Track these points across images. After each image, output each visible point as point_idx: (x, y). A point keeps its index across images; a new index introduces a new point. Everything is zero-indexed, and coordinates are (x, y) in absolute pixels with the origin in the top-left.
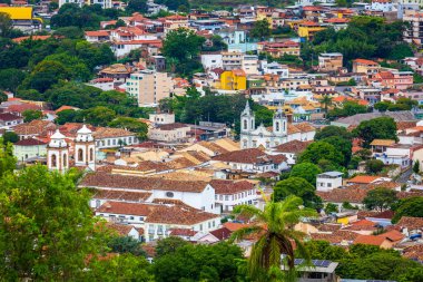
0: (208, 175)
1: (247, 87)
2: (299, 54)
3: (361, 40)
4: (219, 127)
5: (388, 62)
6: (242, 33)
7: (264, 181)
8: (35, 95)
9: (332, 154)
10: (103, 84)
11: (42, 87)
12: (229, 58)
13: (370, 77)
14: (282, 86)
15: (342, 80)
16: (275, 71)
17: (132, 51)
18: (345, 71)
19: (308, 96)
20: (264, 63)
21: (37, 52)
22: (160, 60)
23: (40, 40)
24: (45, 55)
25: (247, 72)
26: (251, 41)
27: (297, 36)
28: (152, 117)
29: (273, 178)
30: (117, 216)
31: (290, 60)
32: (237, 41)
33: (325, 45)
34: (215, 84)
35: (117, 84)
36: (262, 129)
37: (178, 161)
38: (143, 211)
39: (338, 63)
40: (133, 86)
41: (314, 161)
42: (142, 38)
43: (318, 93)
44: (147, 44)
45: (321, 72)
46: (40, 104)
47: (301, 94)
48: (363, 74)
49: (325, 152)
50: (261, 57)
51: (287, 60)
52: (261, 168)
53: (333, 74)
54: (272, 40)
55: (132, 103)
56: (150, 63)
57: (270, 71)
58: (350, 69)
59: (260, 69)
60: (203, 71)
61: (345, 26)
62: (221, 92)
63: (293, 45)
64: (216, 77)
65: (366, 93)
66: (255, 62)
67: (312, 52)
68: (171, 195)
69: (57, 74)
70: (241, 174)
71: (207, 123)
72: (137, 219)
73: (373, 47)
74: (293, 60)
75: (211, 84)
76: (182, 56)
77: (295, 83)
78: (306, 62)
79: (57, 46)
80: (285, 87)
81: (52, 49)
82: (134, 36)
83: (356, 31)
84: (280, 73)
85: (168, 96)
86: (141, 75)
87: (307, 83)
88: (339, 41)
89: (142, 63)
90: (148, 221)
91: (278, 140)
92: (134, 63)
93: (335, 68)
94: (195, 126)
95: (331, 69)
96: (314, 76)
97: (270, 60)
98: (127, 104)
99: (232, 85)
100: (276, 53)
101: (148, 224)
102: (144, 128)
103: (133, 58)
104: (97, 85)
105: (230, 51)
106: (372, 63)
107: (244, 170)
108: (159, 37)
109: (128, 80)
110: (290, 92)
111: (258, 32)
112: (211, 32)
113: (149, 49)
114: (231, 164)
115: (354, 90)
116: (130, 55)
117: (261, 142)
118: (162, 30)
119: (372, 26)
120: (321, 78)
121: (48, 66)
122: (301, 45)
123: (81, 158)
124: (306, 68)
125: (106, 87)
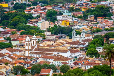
0: (66, 48)
1: (70, 25)
2: (82, 16)
3: (99, 12)
4: (64, 35)
5: (106, 18)
6: (67, 10)
7: (81, 49)
8: (13, 27)
9: (99, 42)
10: (31, 24)
11: (15, 25)
12: (64, 17)
13: (102, 22)
14: (79, 24)
15: (95, 22)
16: (77, 20)
17: (38, 15)
18: (95, 20)
19: (86, 27)
20: (74, 18)
21: (12, 16)
22: (45, 18)
23: (12, 13)
24: (14, 17)
25: (69, 21)
26: (69, 12)
27: (81, 11)
28: (45, 33)
29: (83, 49)
30: (45, 59)
31: (80, 17)
32: (66, 12)
33: (89, 13)
34: (61, 24)
35: (34, 24)
36: (78, 36)
37: (57, 44)
38: (52, 58)
39: (93, 18)
40: (39, 25)
41: (94, 44)
42: (40, 12)
43: (89, 26)
44: (42, 13)
45: (89, 21)
46: (15, 30)
47: (84, 27)
48: (100, 21)
49: (97, 42)
50: (73, 17)
51: (79, 17)
52: (80, 46)
53: (92, 21)
54: (75, 12)
55: (39, 29)
56: (43, 18)
57: (75, 20)
58: (96, 19)
59: (72, 20)
60: (57, 20)
61: (94, 8)
62: (63, 26)
63: (81, 13)
64: (61, 22)
65: (101, 26)
66: (71, 18)
67: (86, 15)
68: (59, 53)
69: (18, 22)
70: (74, 48)
71: (60, 34)
72: (51, 60)
73: (102, 14)
74: (81, 17)
75: (60, 24)
76: (51, 17)
77: (82, 23)
78: (84, 18)
79: (17, 14)
80: (80, 25)
81: (16, 15)
82: (38, 11)
83: (98, 10)
84: (78, 21)
85: (49, 27)
86: (41, 22)
87: (85, 24)
88: (93, 12)
89: (41, 18)
90: (54, 60)
91: (83, 39)
92: (38, 19)
93: (93, 19)
94: (57, 35)
95: (91, 20)
96: (87, 21)
97: (75, 17)
98: (38, 30)
99: (65, 24)
100: (76, 15)
101: (54, 61)
102: (44, 36)
103: (38, 17)
104: (29, 25)
105: (64, 15)
106: (102, 18)
107: (75, 47)
108: (45, 12)
109: (38, 23)
110: (81, 26)
111: (71, 10)
112: (59, 10)
113: (42, 15)
114: (71, 45)
115: (98, 25)
116: (37, 16)
117: (78, 39)
118: (45, 10)
119: (102, 8)
120: (89, 22)
121: (16, 19)
122: (83, 13)
123: (34, 44)
124: (84, 20)
125: (32, 25)
